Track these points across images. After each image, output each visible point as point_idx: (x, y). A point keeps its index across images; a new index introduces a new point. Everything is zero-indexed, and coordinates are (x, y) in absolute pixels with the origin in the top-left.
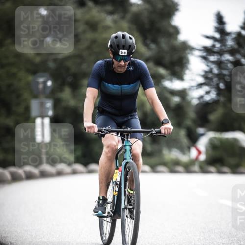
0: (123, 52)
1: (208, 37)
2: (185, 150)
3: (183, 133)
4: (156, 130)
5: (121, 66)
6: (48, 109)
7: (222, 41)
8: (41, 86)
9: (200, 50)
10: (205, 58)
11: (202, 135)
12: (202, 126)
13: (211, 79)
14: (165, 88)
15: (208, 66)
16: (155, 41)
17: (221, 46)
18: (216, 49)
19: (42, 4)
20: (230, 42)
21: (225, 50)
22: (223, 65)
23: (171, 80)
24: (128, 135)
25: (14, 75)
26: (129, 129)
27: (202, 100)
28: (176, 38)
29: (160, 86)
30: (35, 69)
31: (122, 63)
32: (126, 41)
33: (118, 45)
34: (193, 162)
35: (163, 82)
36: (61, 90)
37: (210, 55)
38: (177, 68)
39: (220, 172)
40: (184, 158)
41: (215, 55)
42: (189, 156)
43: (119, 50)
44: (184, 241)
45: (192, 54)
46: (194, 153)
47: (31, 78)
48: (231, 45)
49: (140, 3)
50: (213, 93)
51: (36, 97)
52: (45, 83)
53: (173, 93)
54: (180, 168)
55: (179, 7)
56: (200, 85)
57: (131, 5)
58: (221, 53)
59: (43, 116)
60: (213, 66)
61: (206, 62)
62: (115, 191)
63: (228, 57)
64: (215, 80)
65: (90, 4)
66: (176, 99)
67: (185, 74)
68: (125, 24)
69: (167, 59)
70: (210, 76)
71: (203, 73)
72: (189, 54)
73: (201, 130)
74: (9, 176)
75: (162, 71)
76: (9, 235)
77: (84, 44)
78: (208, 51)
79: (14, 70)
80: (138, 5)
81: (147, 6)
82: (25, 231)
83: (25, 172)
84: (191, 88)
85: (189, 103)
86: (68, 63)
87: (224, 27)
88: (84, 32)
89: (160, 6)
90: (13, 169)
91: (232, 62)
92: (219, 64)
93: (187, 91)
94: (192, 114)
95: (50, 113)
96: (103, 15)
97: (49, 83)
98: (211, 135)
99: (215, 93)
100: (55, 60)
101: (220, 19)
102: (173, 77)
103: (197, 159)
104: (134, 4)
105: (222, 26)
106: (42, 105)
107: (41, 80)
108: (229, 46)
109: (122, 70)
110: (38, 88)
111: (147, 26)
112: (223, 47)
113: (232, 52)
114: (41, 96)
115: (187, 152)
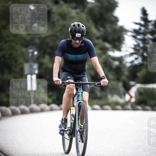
0: (78, 35)
1: (136, 24)
2: (122, 95)
3: (120, 84)
4: (98, 83)
5: (77, 44)
6: (35, 69)
7: (145, 26)
8: (30, 55)
9: (132, 32)
10: (134, 37)
11: (133, 86)
12: (133, 80)
13: (138, 50)
14: (109, 56)
15: (136, 42)
16: (103, 26)
17: (145, 29)
18: (141, 31)
19: (31, 3)
20: (151, 27)
21: (148, 32)
22: (146, 41)
23: (113, 51)
24: (80, 86)
25: (13, 48)
26: (81, 82)
27: (133, 64)
28: (116, 25)
29: (106, 55)
30: (27, 44)
32: (80, 28)
33: (75, 31)
34: (127, 103)
35: (108, 52)
36: (43, 57)
37: (138, 35)
38: (117, 43)
39: (144, 109)
40: (121, 101)
41: (141, 35)
42: (125, 99)
43: (76, 33)
44: (121, 153)
45: (126, 34)
46: (127, 97)
47: (24, 50)
48: (151, 28)
49: (93, 2)
50: (140, 59)
51: (27, 61)
52: (33, 53)
53: (114, 59)
54: (119, 107)
55: (118, 5)
56: (132, 54)
57: (88, 3)
58: (145, 34)
59: (31, 74)
60: (140, 42)
61: (135, 40)
62: (72, 120)
63: (149, 36)
64: (141, 51)
65: (62, 2)
66: (117, 63)
67: (122, 47)
68: (84, 16)
69: (111, 38)
70: (138, 48)
71: (133, 47)
72: (124, 34)
73: (132, 83)
74: (10, 112)
75: (107, 45)
76: (10, 149)
77: (58, 28)
78: (137, 32)
79: (13, 44)
80: (92, 3)
81: (98, 4)
82: (21, 147)
83: (20, 109)
84: (126, 56)
85: (125, 65)
86: (48, 40)
87: (147, 17)
88: (58, 20)
89: (106, 4)
90: (13, 107)
91: (152, 40)
92: (144, 41)
93: (123, 58)
94: (126, 73)
95: (36, 72)
96: (70, 10)
97: (36, 53)
98: (139, 86)
99: (141, 59)
100: (39, 38)
101: (144, 12)
102: (114, 49)
103: (129, 101)
105: (145, 16)
106: (31, 67)
107: (31, 51)
108: (150, 29)
110: (28, 56)
111: (98, 17)
112: (146, 30)
113: (152, 33)
114: (31, 61)
115: (123, 97)
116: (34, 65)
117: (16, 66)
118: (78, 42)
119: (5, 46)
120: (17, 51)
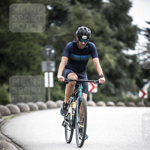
0: (84, 37)
1: (149, 23)
2: (135, 92)
3: (134, 82)
4: (96, 81)
5: (83, 45)
6: (52, 67)
8: (48, 53)
9: (145, 31)
10: (147, 36)
11: (146, 83)
12: (146, 78)
14: (124, 54)
16: (117, 25)
23: (127, 50)
24: (81, 83)
25: (32, 46)
26: (81, 80)
28: (130, 24)
29: (120, 53)
31: (83, 43)
32: (86, 32)
33: (82, 33)
34: (140, 99)
35: (122, 50)
38: (131, 42)
40: (135, 97)
42: (138, 96)
43: (82, 36)
46: (141, 94)
47: (42, 48)
49: (108, 2)
51: (44, 60)
52: (50, 51)
53: (128, 57)
54: (132, 104)
55: (132, 5)
57: (103, 3)
59: (49, 72)
65: (78, 3)
66: (130, 61)
67: (136, 46)
68: (99, 16)
69: (125, 36)
72: (138, 33)
73: (145, 80)
74: (28, 108)
75: (122, 44)
79: (32, 43)
80: (107, 4)
81: (113, 4)
83: (38, 105)
84: (139, 54)
85: (138, 63)
88: (74, 20)
89: (120, 4)
90: (31, 104)
93: (137, 56)
94: (139, 70)
95: (54, 69)
96: (86, 10)
97: (53, 51)
100: (56, 37)
103: (143, 97)
104: (105, 3)
106: (48, 65)
107: (48, 49)
109: (83, 47)
110: (46, 54)
111: (113, 17)
114: (48, 59)
115: (136, 93)
116: (52, 63)
117: (34, 64)
118: (84, 43)
119: (24, 44)
120: (35, 49)
